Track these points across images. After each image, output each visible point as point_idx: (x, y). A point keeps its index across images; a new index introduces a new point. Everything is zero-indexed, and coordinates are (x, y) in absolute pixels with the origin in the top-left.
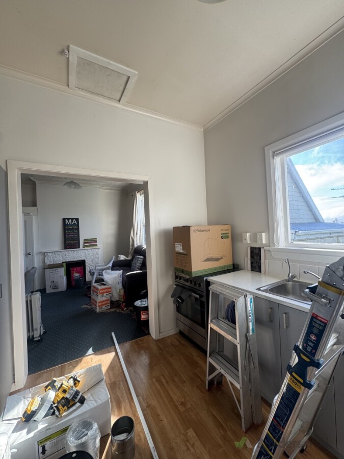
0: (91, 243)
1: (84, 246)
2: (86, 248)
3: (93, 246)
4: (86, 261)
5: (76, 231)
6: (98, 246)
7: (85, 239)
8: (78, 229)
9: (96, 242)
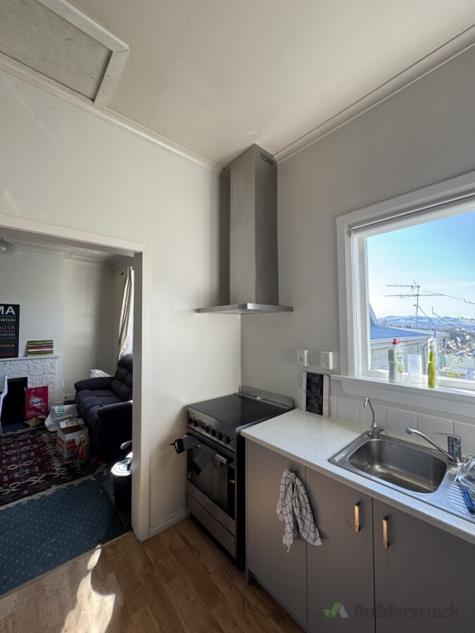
0: (42, 348)
1: (27, 354)
2: (30, 357)
3: (46, 353)
4: (29, 380)
5: (13, 327)
6: (55, 353)
7: (29, 342)
8: (17, 324)
9: (52, 347)
